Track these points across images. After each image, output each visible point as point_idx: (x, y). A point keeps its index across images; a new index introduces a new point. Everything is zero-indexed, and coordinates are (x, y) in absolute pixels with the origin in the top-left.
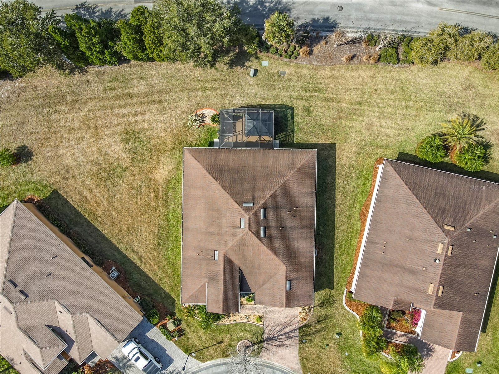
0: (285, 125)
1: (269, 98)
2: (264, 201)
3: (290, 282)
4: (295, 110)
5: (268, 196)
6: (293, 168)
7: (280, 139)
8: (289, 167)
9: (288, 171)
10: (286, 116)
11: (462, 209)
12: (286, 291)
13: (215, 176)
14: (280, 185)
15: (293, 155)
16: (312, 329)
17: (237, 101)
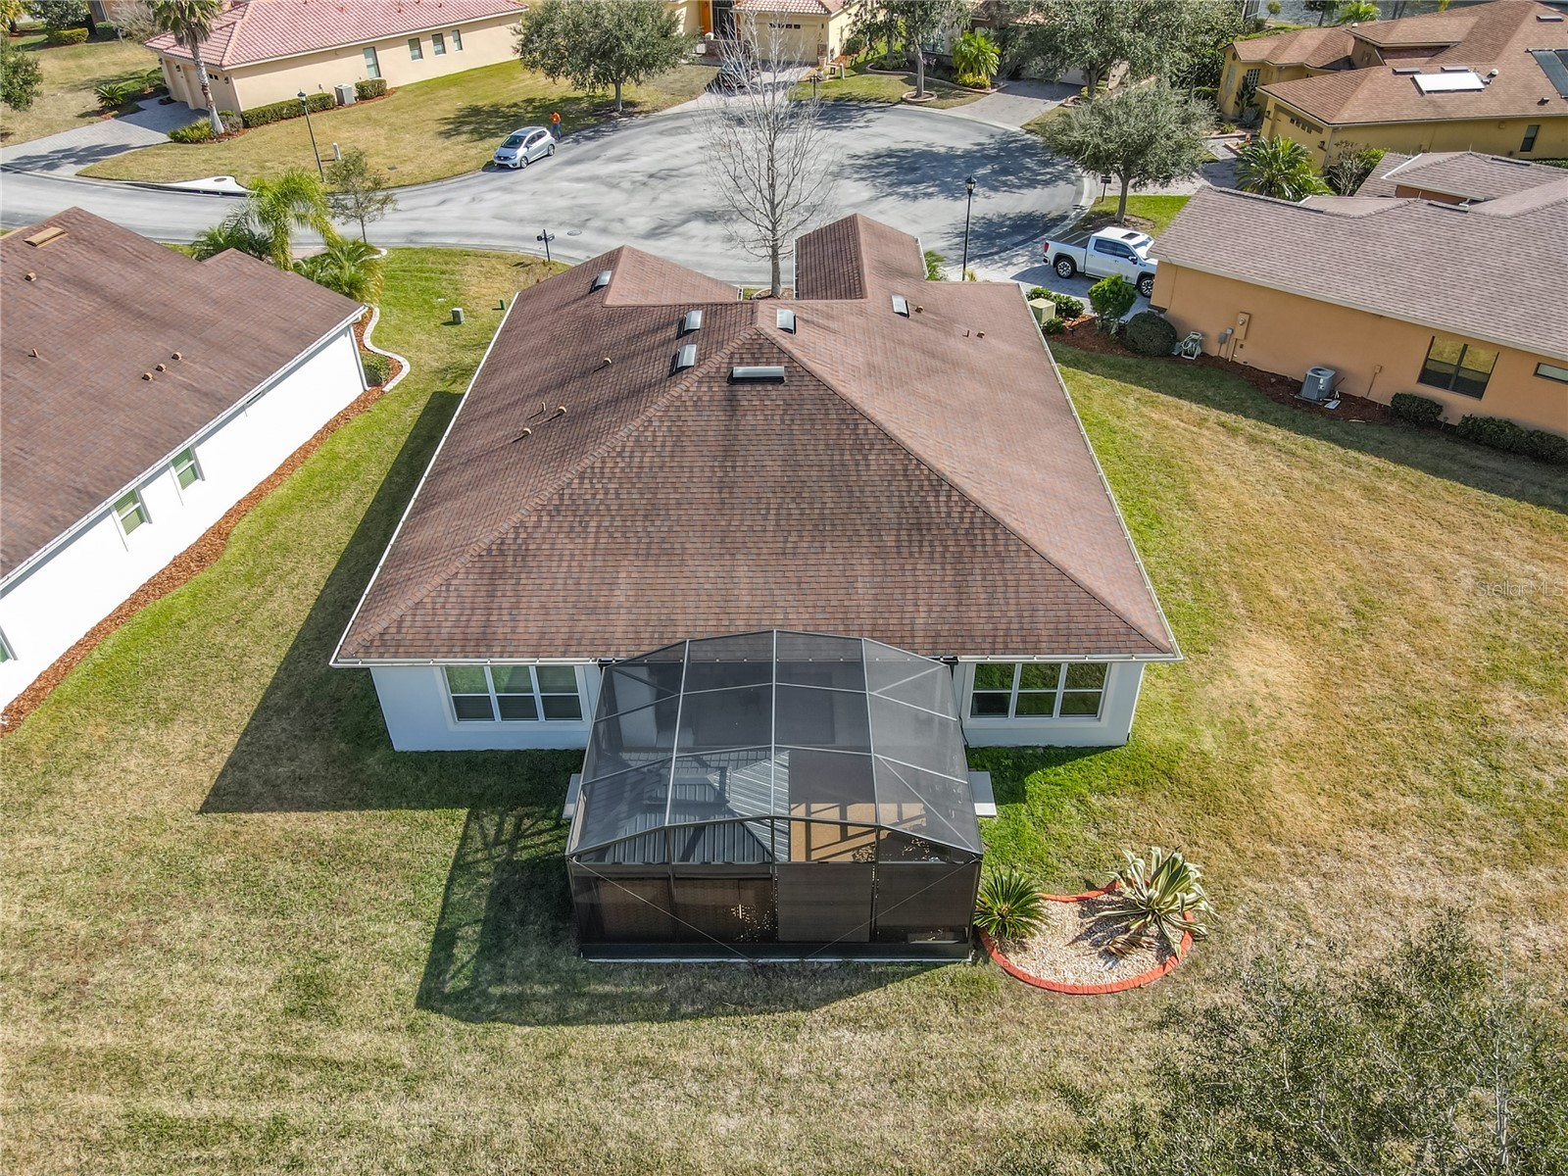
0: (506, 902)
1: (597, 1071)
4: (413, 990)
5: (653, 411)
6: (502, 553)
8: (522, 553)
9: (530, 536)
10: (493, 945)
13: (949, 496)
15: (487, 624)
17: (864, 1044)
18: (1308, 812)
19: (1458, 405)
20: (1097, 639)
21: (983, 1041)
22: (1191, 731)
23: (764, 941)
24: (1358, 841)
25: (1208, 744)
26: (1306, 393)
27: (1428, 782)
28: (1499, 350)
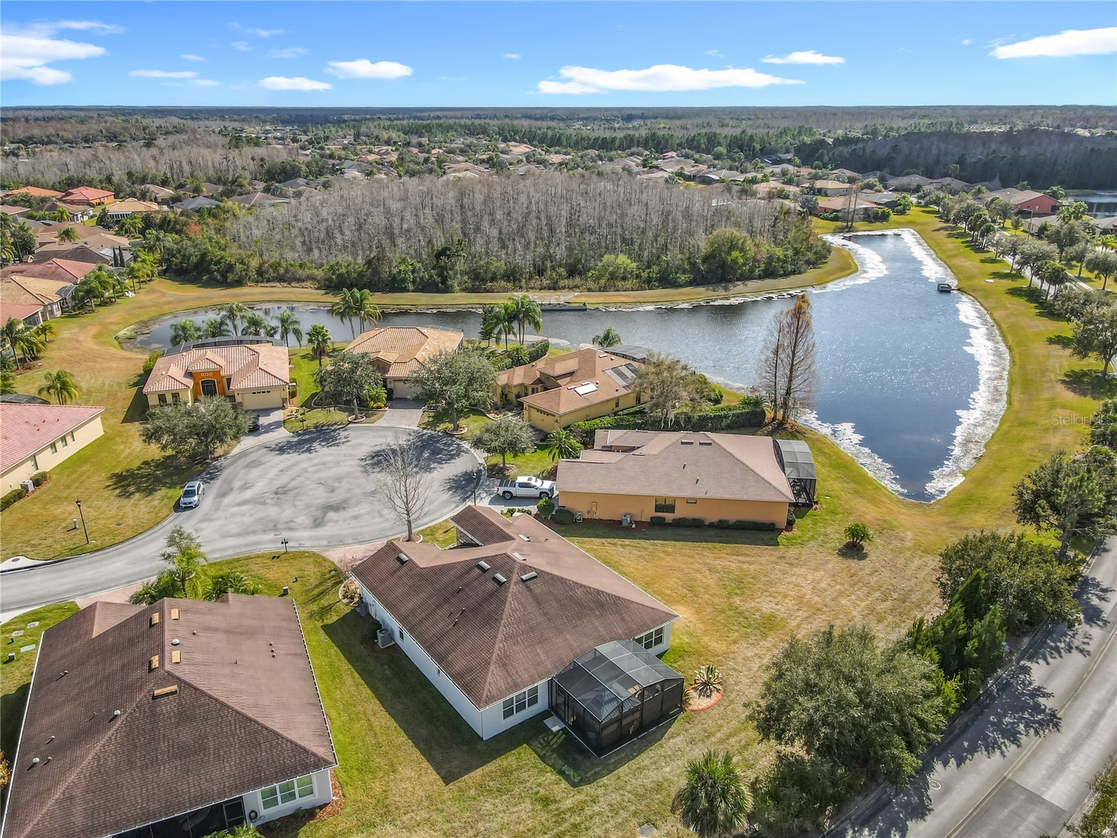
0: (565, 757)
1: (630, 776)
2: (511, 590)
3: (402, 562)
4: (568, 786)
5: (509, 599)
6: (500, 659)
7: (555, 735)
9: (504, 650)
11: (138, 744)
12: (401, 552)
14: (503, 622)
16: (329, 584)
17: (678, 740)
18: (719, 646)
19: (669, 517)
20: (655, 623)
21: (700, 727)
22: (681, 639)
23: (643, 727)
24: (734, 648)
25: (687, 640)
26: (625, 524)
27: (736, 628)
28: (675, 499)
